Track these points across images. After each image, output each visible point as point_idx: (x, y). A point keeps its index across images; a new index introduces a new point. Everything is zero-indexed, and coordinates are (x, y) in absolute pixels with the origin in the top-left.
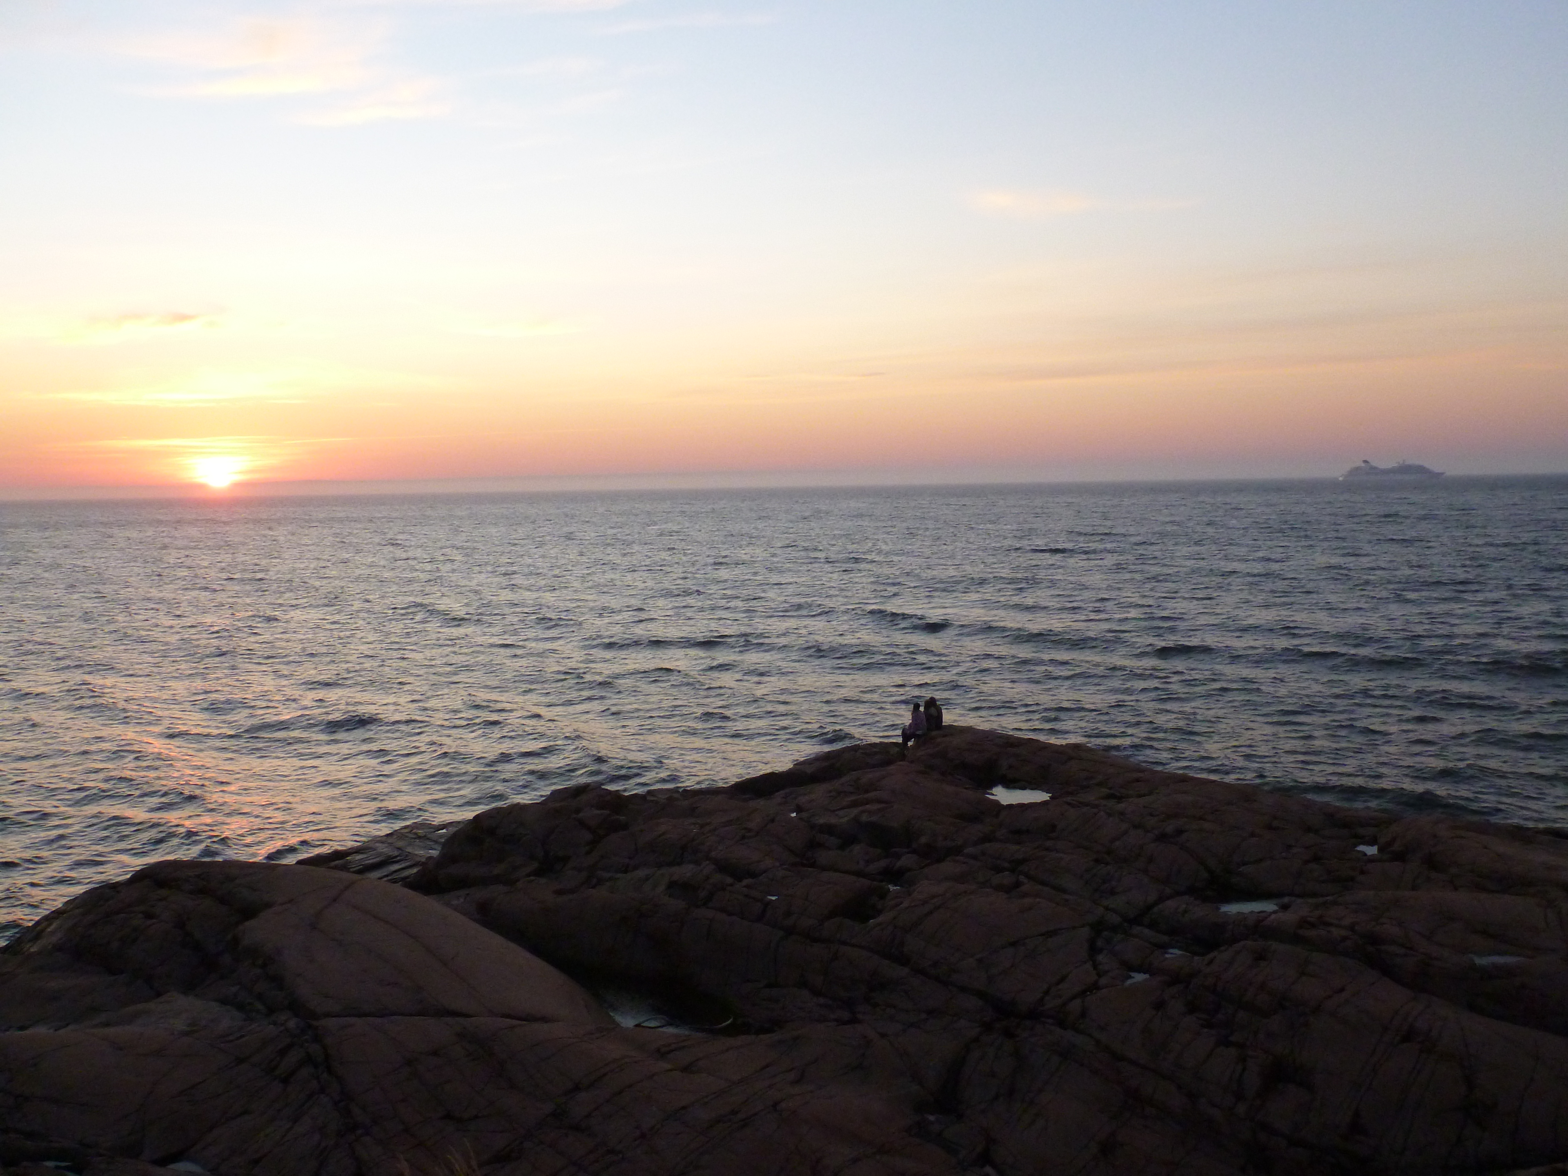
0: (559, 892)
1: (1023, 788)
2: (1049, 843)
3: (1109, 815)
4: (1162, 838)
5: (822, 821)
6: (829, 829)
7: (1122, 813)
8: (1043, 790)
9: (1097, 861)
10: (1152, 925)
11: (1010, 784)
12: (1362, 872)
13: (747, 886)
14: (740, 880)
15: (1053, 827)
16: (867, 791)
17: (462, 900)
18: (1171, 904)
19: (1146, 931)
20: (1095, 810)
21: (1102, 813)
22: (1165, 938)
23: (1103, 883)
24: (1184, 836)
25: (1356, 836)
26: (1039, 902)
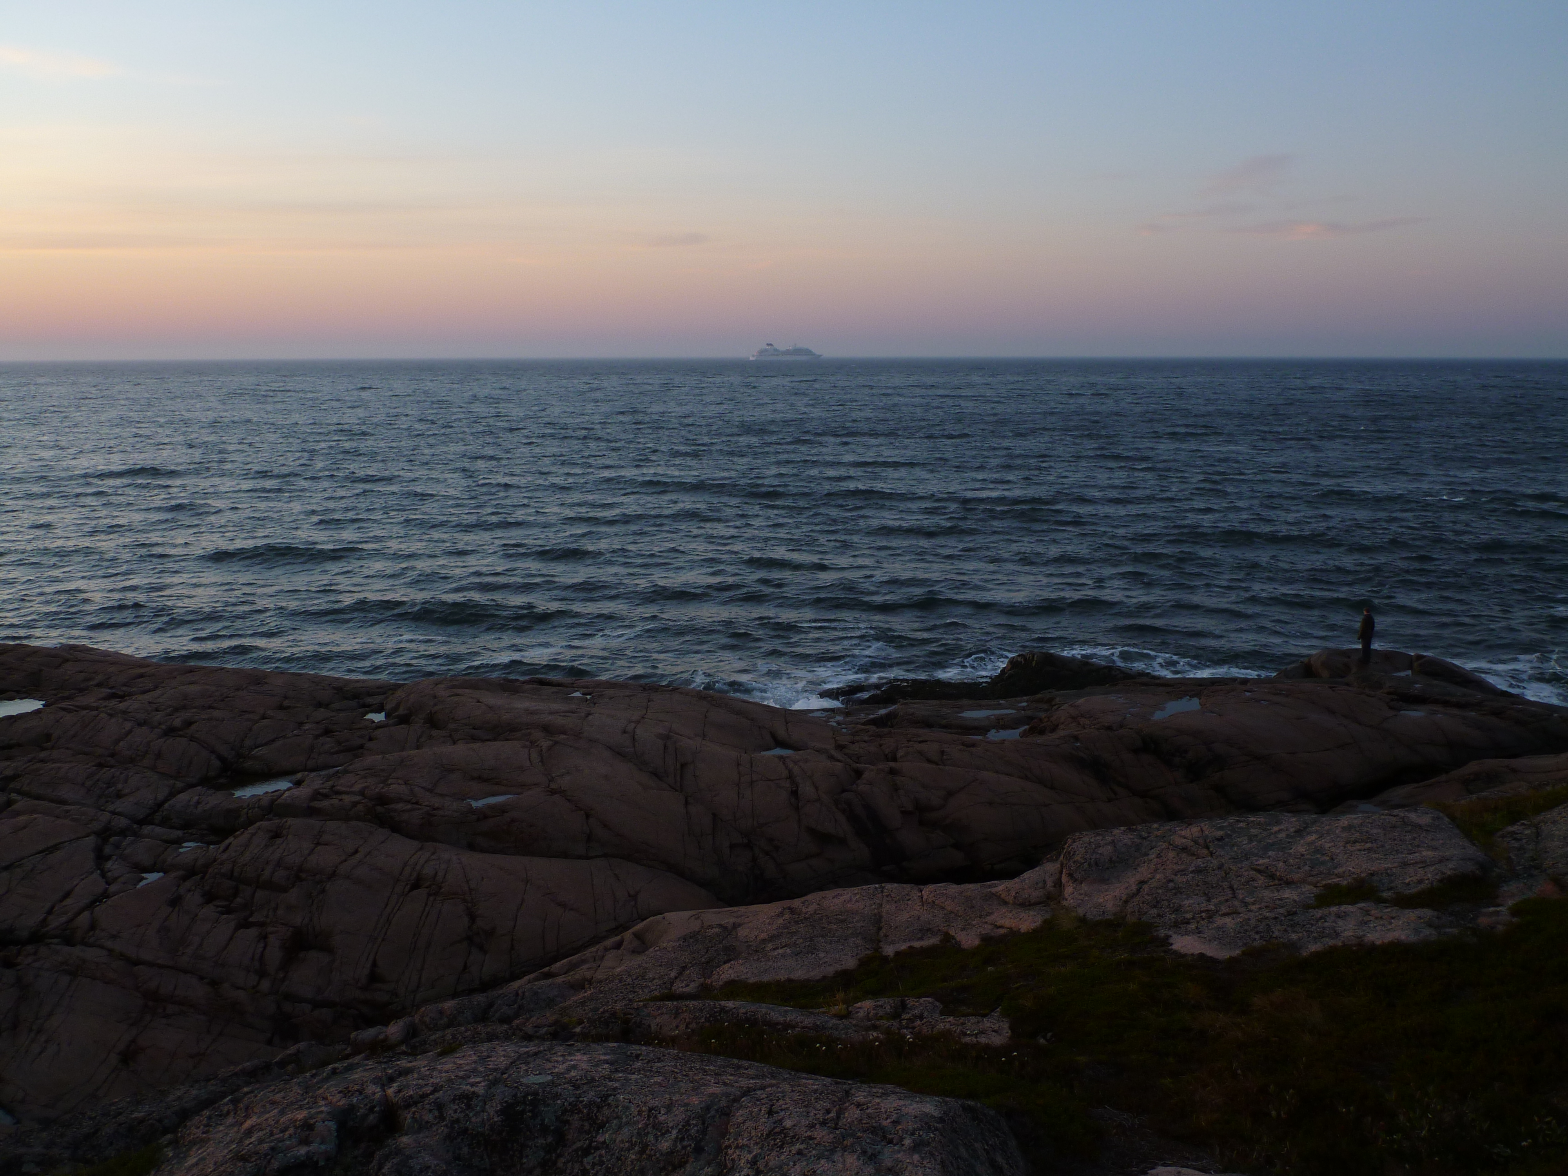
1: (11, 699)
2: (43, 755)
3: (111, 716)
4: (171, 732)
7: (124, 712)
8: (34, 698)
9: (100, 765)
10: (165, 822)
12: (370, 739)
15: (48, 737)
18: (183, 797)
19: (158, 830)
20: (94, 713)
21: (103, 715)
22: (179, 833)
23: (108, 788)
24: (194, 727)
25: (365, 706)
26: (35, 819)
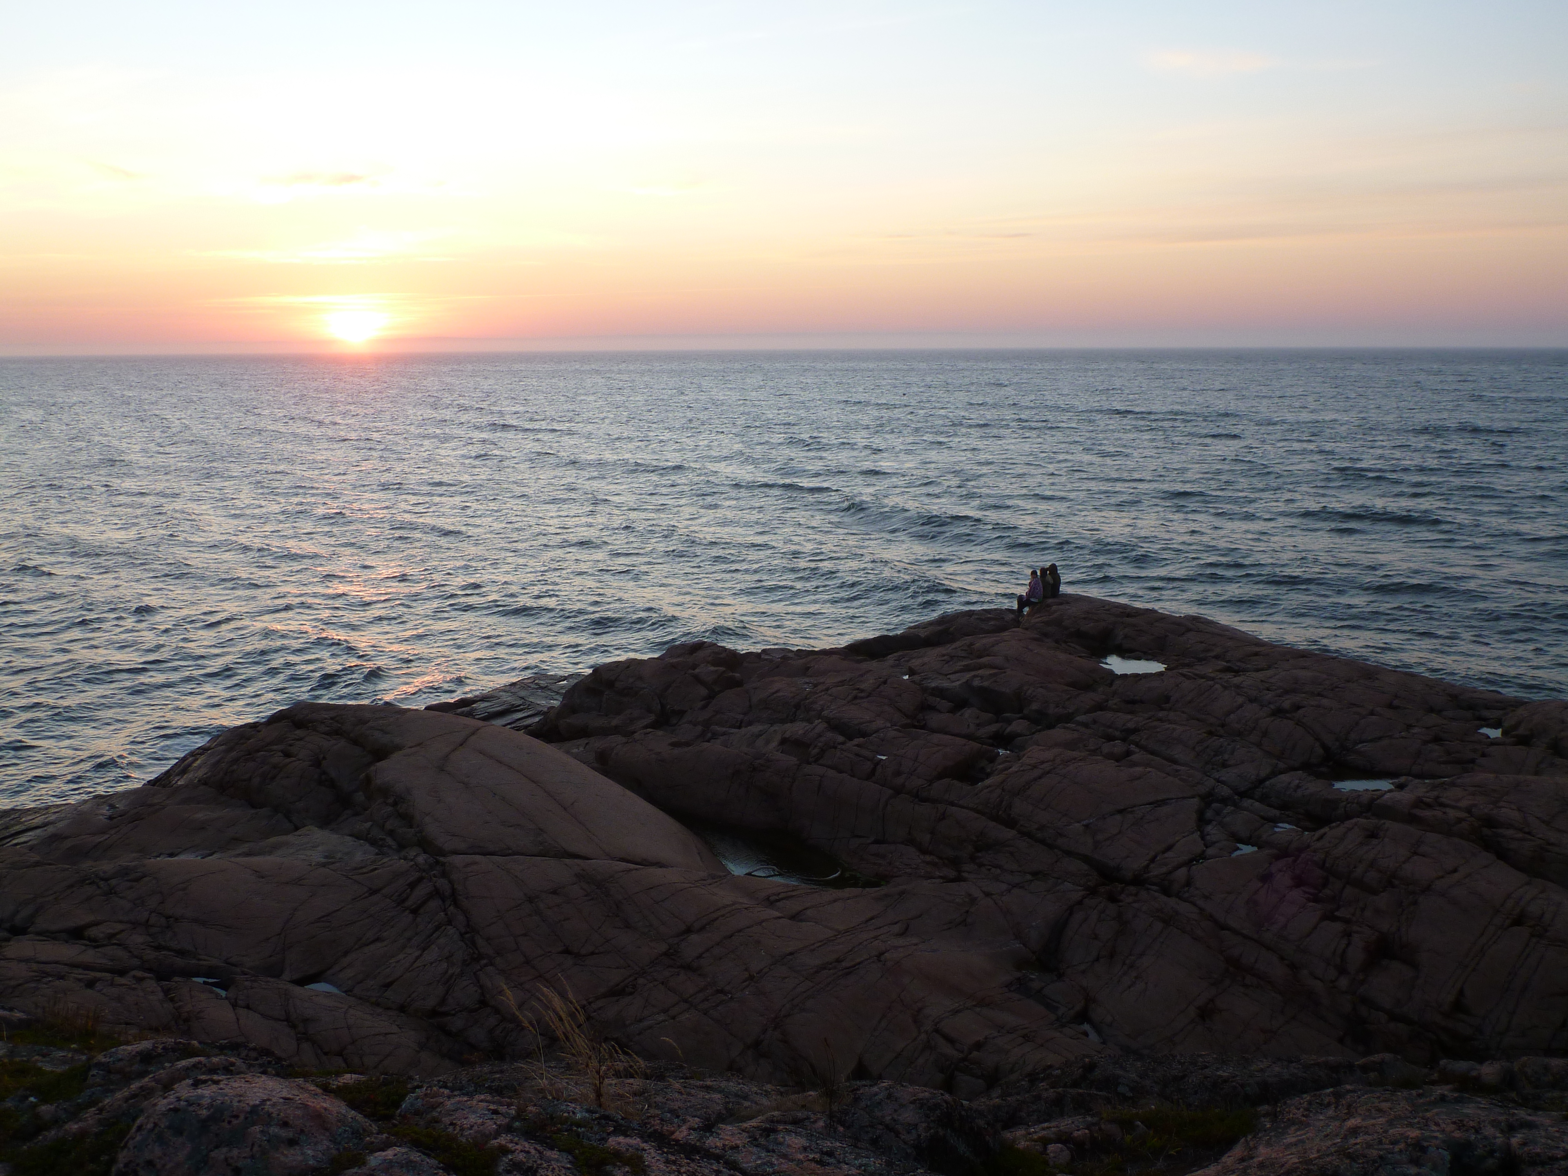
0: (674, 745)
1: (1139, 659)
2: (1161, 714)
3: (1225, 688)
4: (1278, 712)
5: (933, 685)
6: (940, 692)
7: (1238, 687)
8: (1158, 661)
9: (1211, 733)
10: (1263, 799)
11: (1126, 653)
12: (1484, 755)
13: (858, 745)
14: (851, 739)
15: (1167, 699)
16: (980, 657)
17: (581, 749)
18: (1284, 778)
19: (1257, 804)
20: (1210, 683)
21: (1217, 686)
22: (1277, 813)
23: (1215, 756)
24: (1301, 712)
25: (1480, 718)
26: (1149, 772)
